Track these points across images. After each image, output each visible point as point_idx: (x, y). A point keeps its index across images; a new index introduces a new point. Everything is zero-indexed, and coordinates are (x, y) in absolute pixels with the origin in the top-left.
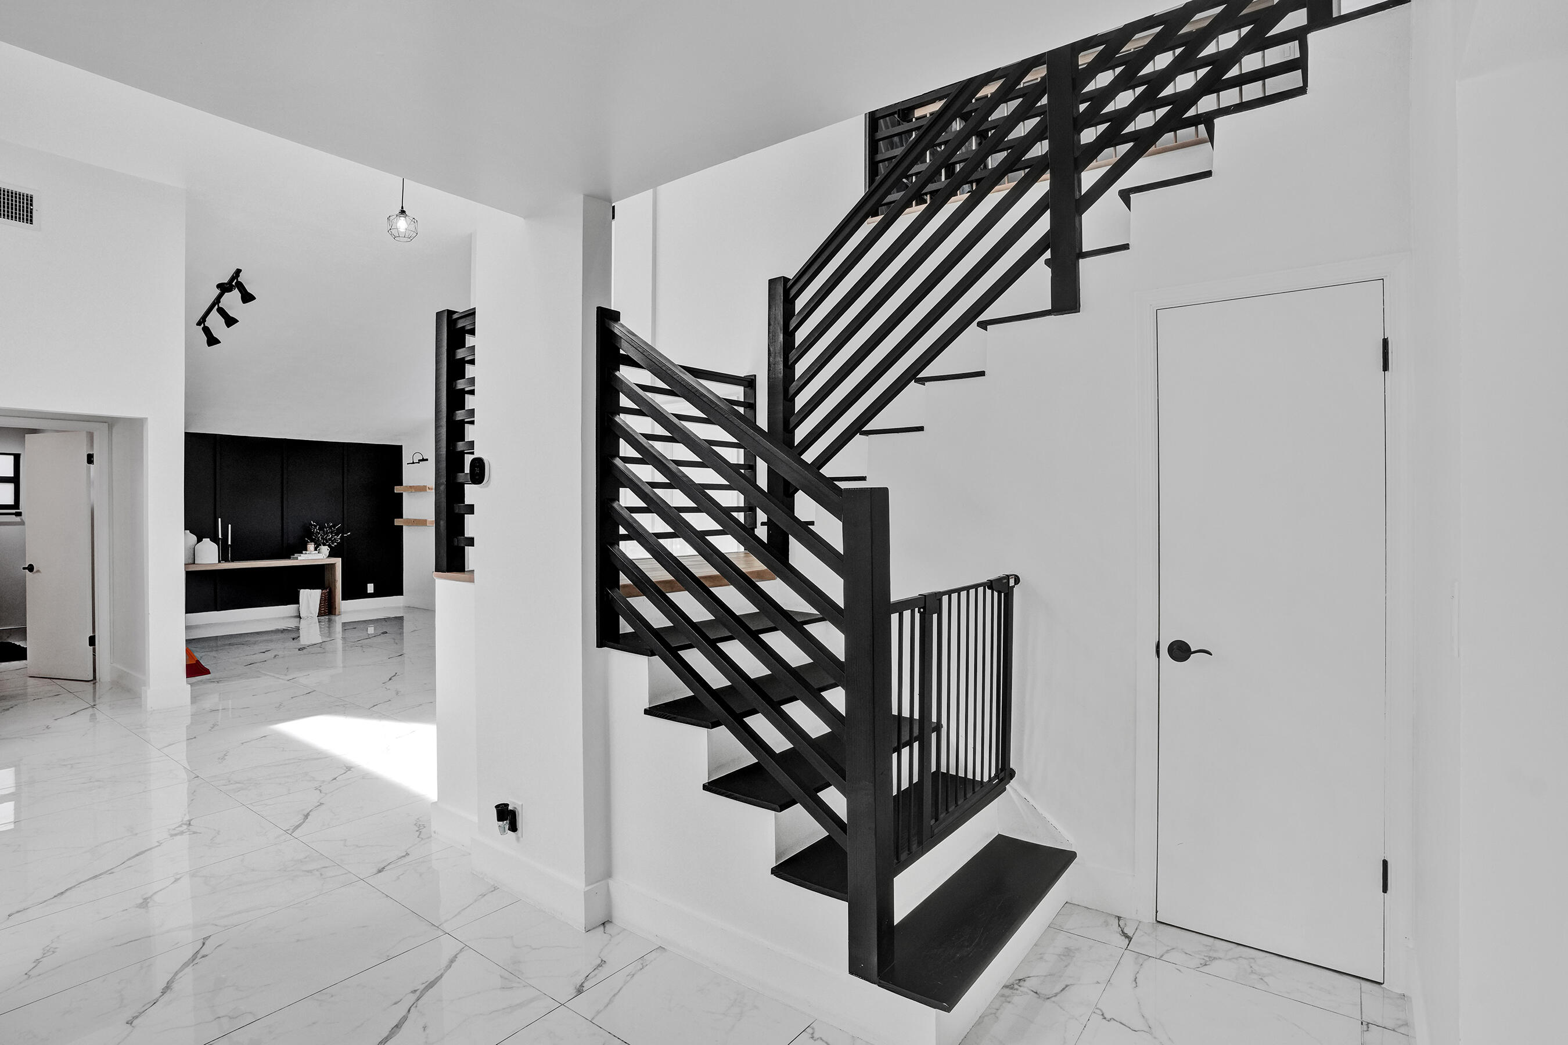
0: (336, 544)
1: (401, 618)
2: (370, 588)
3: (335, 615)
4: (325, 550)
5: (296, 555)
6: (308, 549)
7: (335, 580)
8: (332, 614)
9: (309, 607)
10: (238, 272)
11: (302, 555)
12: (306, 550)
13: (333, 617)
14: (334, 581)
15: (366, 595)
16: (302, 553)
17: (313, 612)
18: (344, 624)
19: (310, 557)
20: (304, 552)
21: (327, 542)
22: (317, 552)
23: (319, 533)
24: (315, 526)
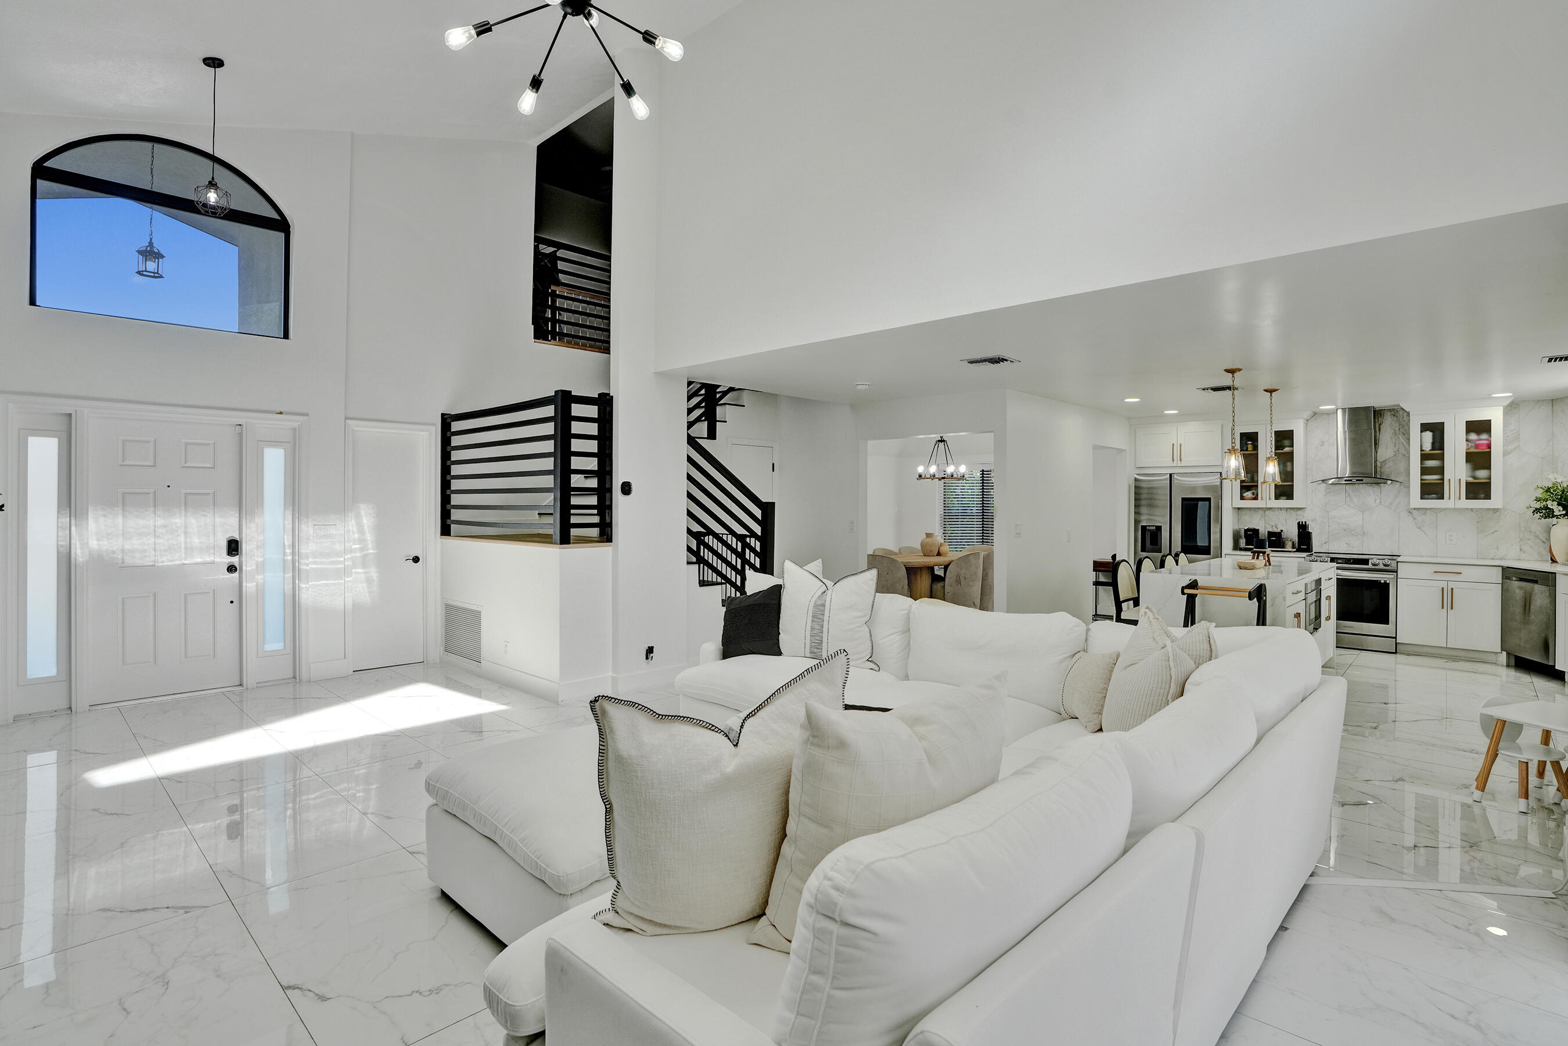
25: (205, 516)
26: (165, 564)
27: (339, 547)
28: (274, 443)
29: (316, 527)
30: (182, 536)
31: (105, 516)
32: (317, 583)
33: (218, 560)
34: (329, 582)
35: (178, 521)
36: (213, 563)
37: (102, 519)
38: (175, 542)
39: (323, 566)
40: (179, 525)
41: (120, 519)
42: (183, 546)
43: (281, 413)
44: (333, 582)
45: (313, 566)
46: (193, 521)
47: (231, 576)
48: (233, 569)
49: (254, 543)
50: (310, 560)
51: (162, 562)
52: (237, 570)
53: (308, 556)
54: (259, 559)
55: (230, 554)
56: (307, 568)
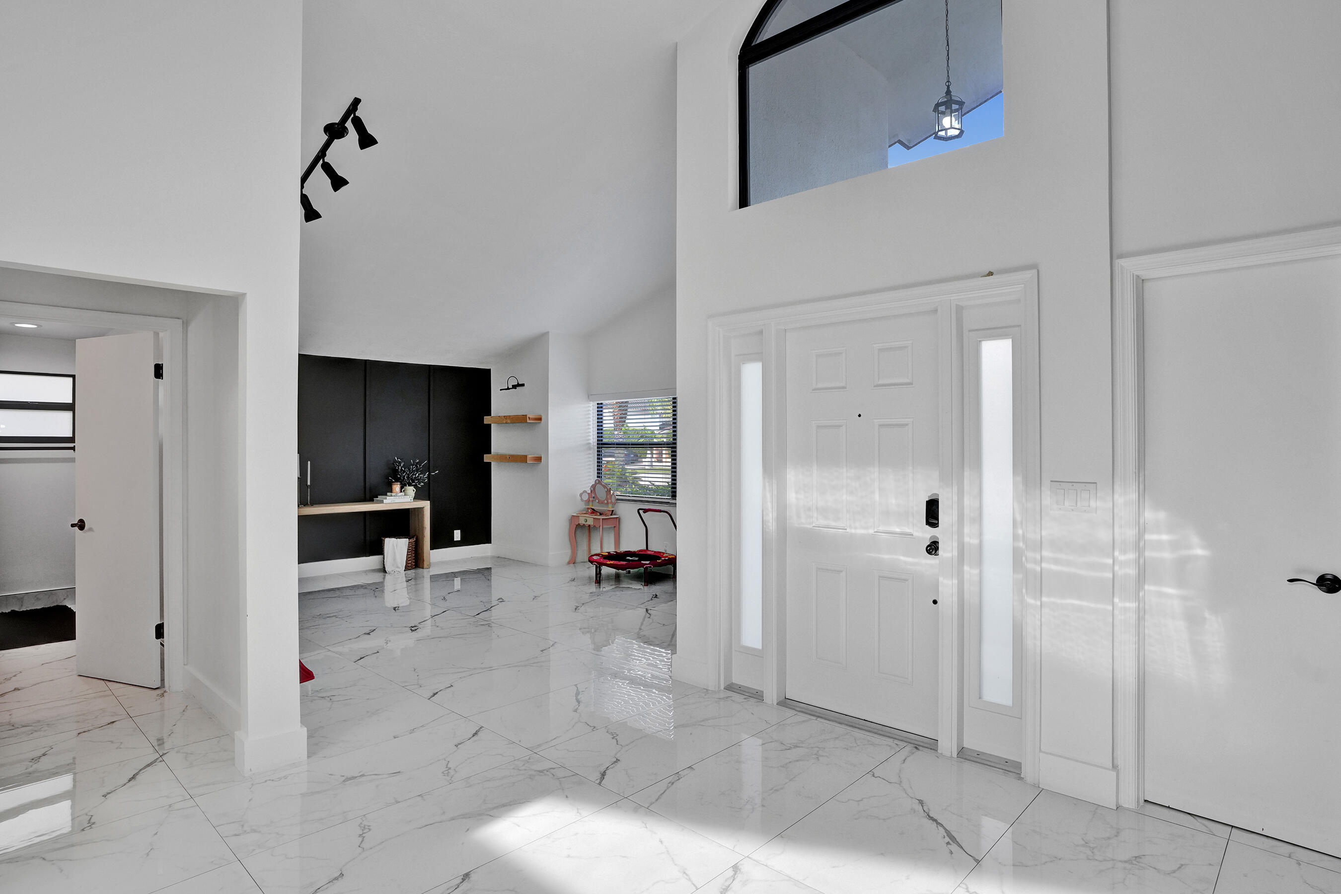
0: (422, 484)
1: (489, 569)
2: (457, 535)
3: (423, 568)
4: (411, 490)
5: (380, 498)
6: (394, 491)
7: (424, 527)
8: (420, 568)
9: (395, 560)
10: (357, 102)
11: (388, 498)
12: (391, 492)
13: (420, 570)
14: (422, 528)
15: (453, 544)
16: (386, 495)
17: (400, 566)
18: (432, 577)
19: (397, 500)
20: (388, 494)
21: (413, 482)
22: (403, 493)
23: (404, 472)
24: (400, 463)
26: (859, 532)
27: (1103, 535)
28: (995, 332)
29: (1057, 488)
32: (1059, 601)
33: (918, 533)
34: (1084, 604)
37: (799, 464)
39: (1073, 570)
43: (991, 274)
44: (1092, 605)
45: (1054, 567)
47: (931, 560)
48: (933, 548)
49: (955, 512)
50: (1045, 553)
51: (856, 528)
52: (937, 549)
53: (1039, 546)
54: (970, 540)
55: (928, 523)
56: (1038, 569)
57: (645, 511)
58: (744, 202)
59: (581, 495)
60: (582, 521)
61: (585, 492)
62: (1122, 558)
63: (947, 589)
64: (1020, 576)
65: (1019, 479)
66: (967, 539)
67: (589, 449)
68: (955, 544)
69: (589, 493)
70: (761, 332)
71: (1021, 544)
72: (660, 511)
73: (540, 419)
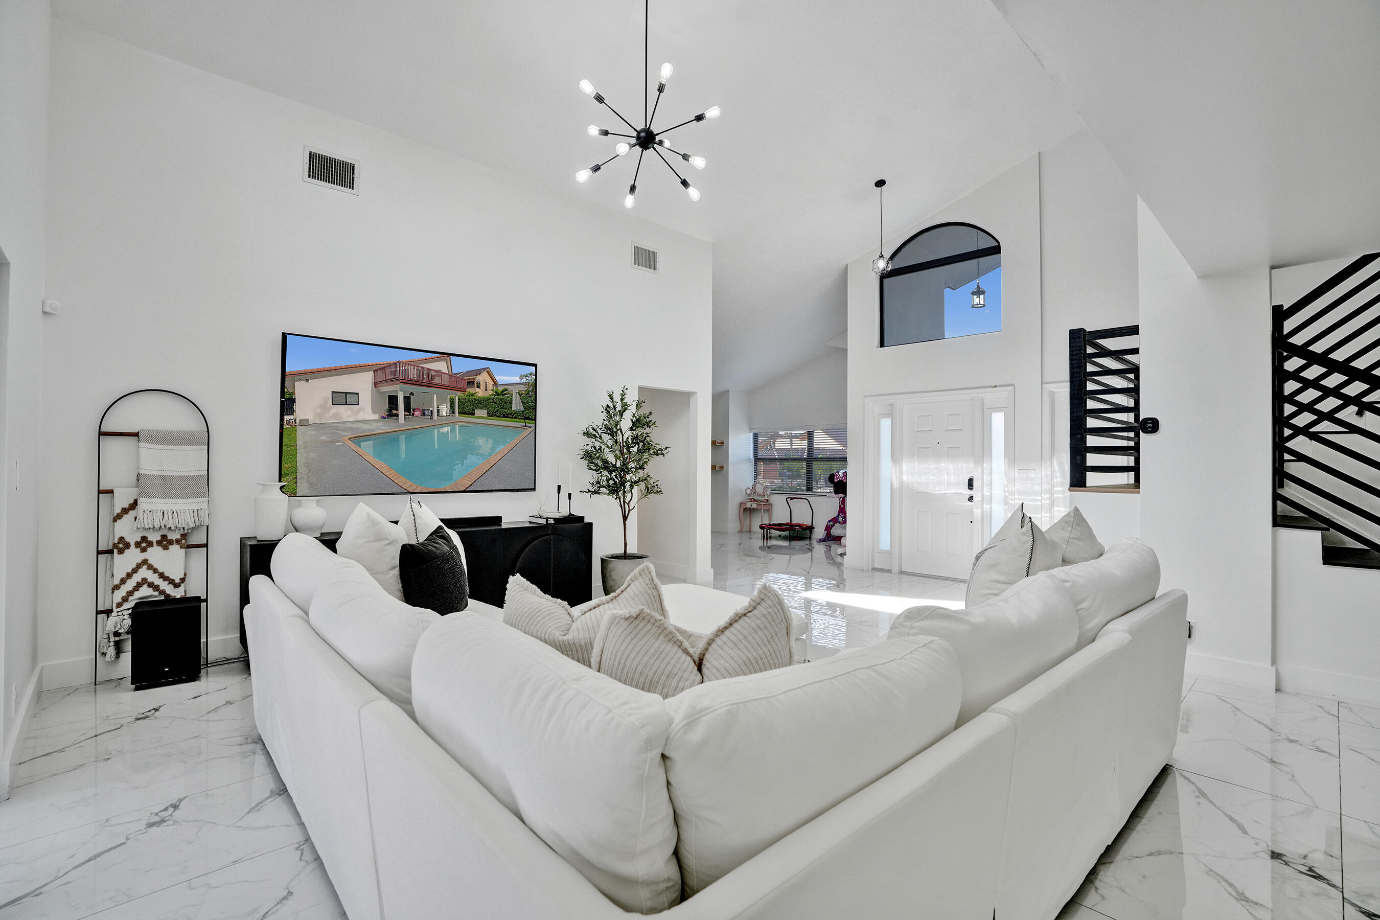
25: (957, 462)
26: (937, 492)
27: (1037, 488)
28: (998, 409)
29: (1020, 471)
30: (946, 475)
31: (910, 462)
33: (964, 492)
35: (943, 465)
36: (961, 494)
37: (909, 463)
38: (941, 479)
40: (943, 468)
41: (917, 464)
42: (946, 482)
43: (996, 386)
46: (951, 466)
47: (970, 503)
48: (971, 499)
49: (980, 481)
50: (1016, 496)
51: (936, 491)
52: (972, 499)
53: (1013, 493)
54: (986, 493)
55: (969, 488)
56: (1013, 503)
57: (792, 499)
58: (882, 345)
59: (746, 490)
60: (748, 506)
61: (748, 488)
62: (1045, 497)
63: (977, 512)
64: (1007, 507)
65: (1007, 460)
66: (985, 493)
67: (750, 462)
68: (980, 495)
69: (751, 490)
70: (892, 404)
71: (1007, 494)
72: (802, 499)
73: (723, 443)
